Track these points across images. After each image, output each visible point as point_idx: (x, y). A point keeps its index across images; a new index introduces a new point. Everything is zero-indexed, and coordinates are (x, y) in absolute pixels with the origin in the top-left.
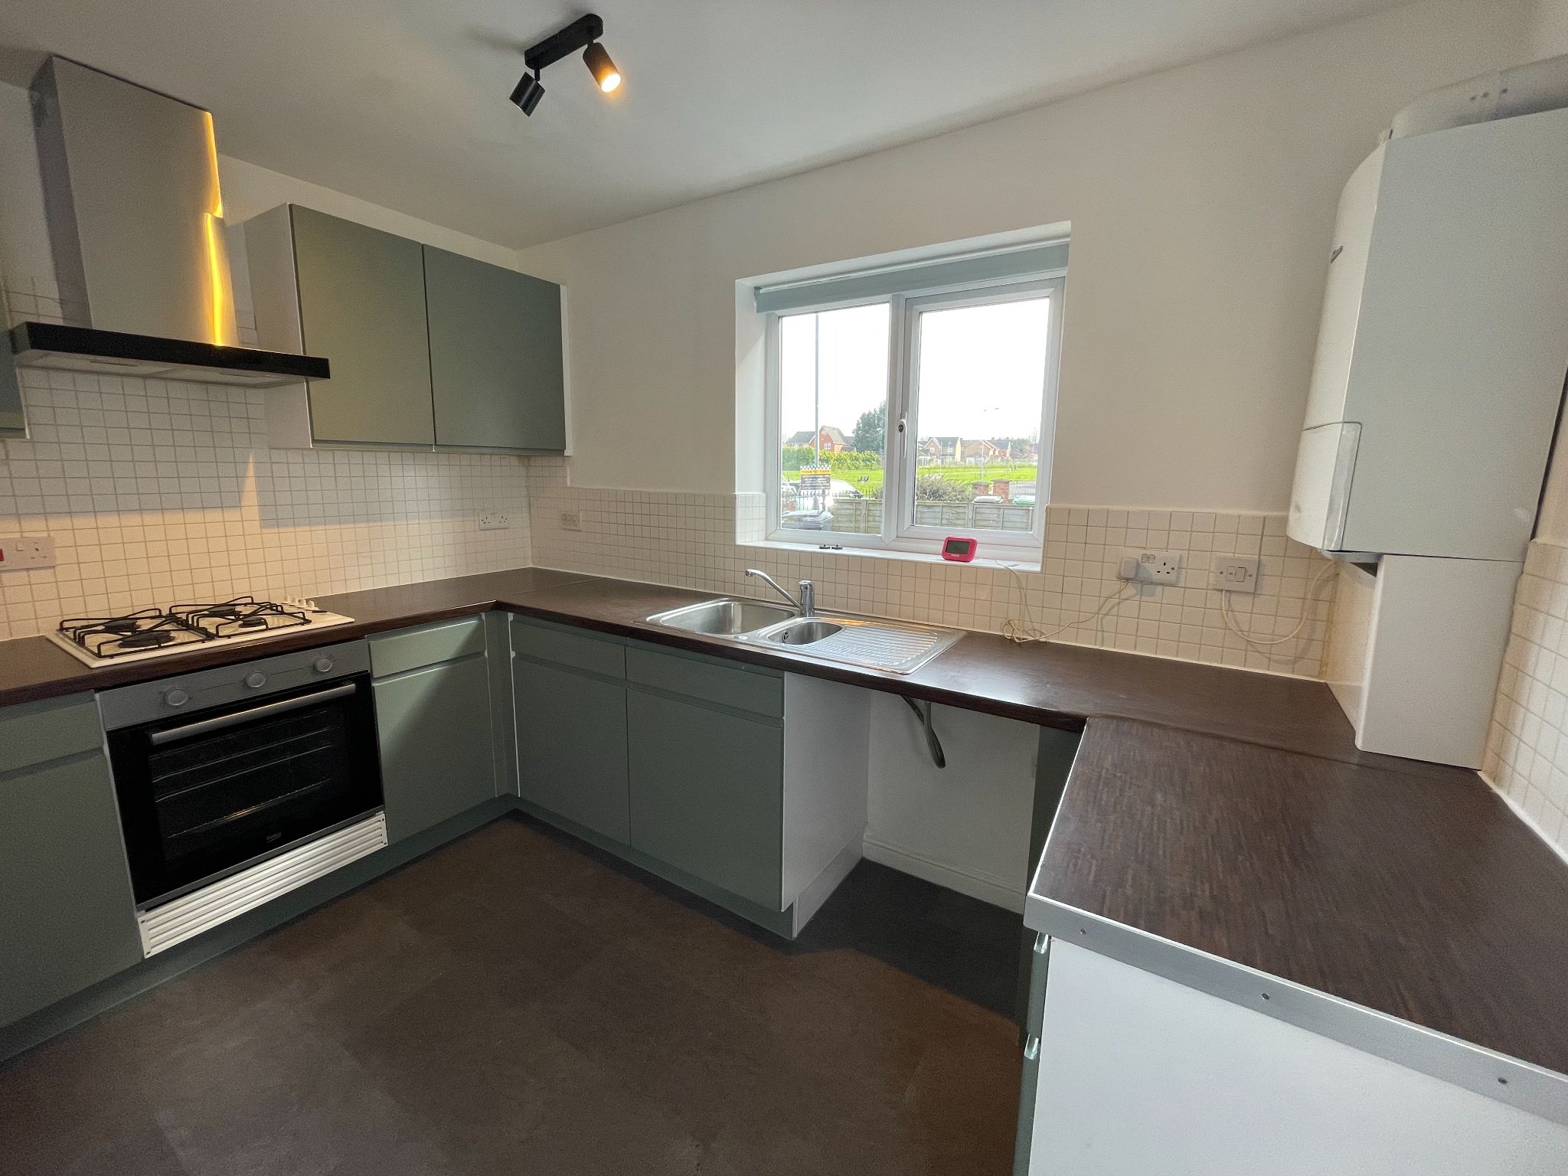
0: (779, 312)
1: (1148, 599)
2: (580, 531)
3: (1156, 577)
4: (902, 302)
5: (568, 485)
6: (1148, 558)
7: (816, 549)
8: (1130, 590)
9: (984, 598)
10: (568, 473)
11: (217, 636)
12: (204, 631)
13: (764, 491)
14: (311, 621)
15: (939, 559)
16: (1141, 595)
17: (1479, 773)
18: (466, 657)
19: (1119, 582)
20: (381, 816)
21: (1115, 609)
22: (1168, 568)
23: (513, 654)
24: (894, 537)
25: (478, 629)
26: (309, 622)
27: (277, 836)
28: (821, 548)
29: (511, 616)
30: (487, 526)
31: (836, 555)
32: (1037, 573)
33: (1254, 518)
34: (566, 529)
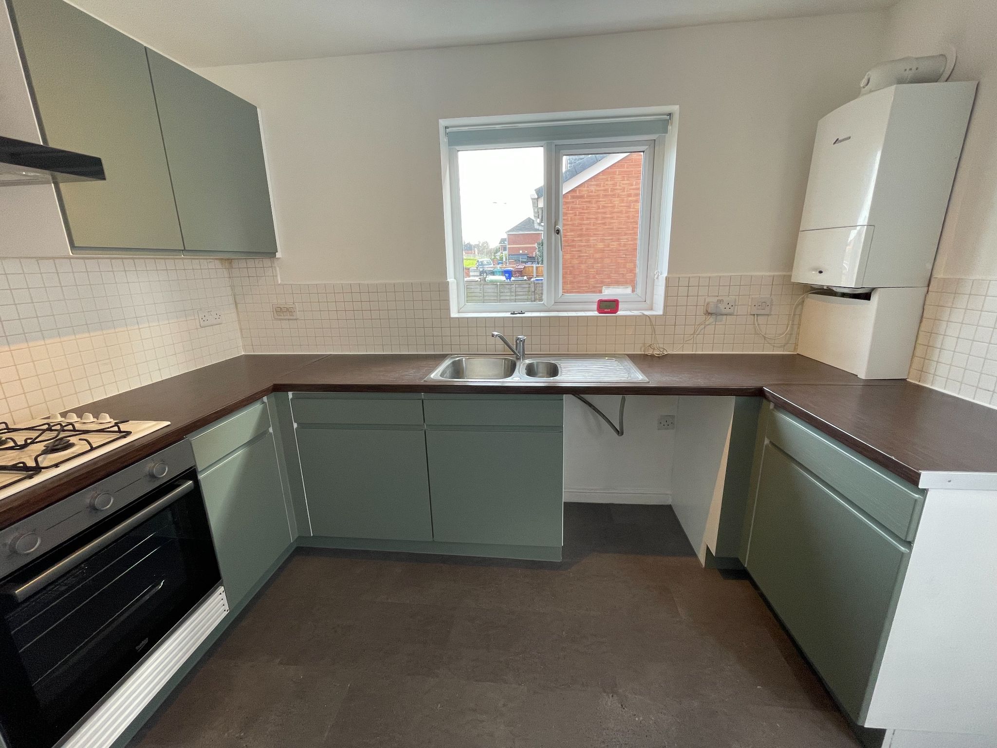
0: (458, 148)
1: (720, 323)
2: (296, 319)
3: (725, 311)
4: (553, 147)
5: (279, 282)
6: (720, 301)
7: (508, 315)
8: (711, 320)
9: (630, 334)
10: (278, 272)
11: (37, 469)
12: (26, 468)
13: (455, 278)
14: (131, 432)
15: (596, 313)
16: (716, 322)
17: (907, 380)
18: (259, 436)
19: (705, 316)
20: (222, 589)
21: (703, 331)
22: (730, 306)
23: (295, 425)
24: (553, 303)
25: (264, 412)
26: (128, 433)
27: (145, 642)
28: (512, 314)
29: (290, 395)
30: (206, 323)
31: (522, 317)
32: (661, 315)
33: (769, 276)
34: (280, 320)
